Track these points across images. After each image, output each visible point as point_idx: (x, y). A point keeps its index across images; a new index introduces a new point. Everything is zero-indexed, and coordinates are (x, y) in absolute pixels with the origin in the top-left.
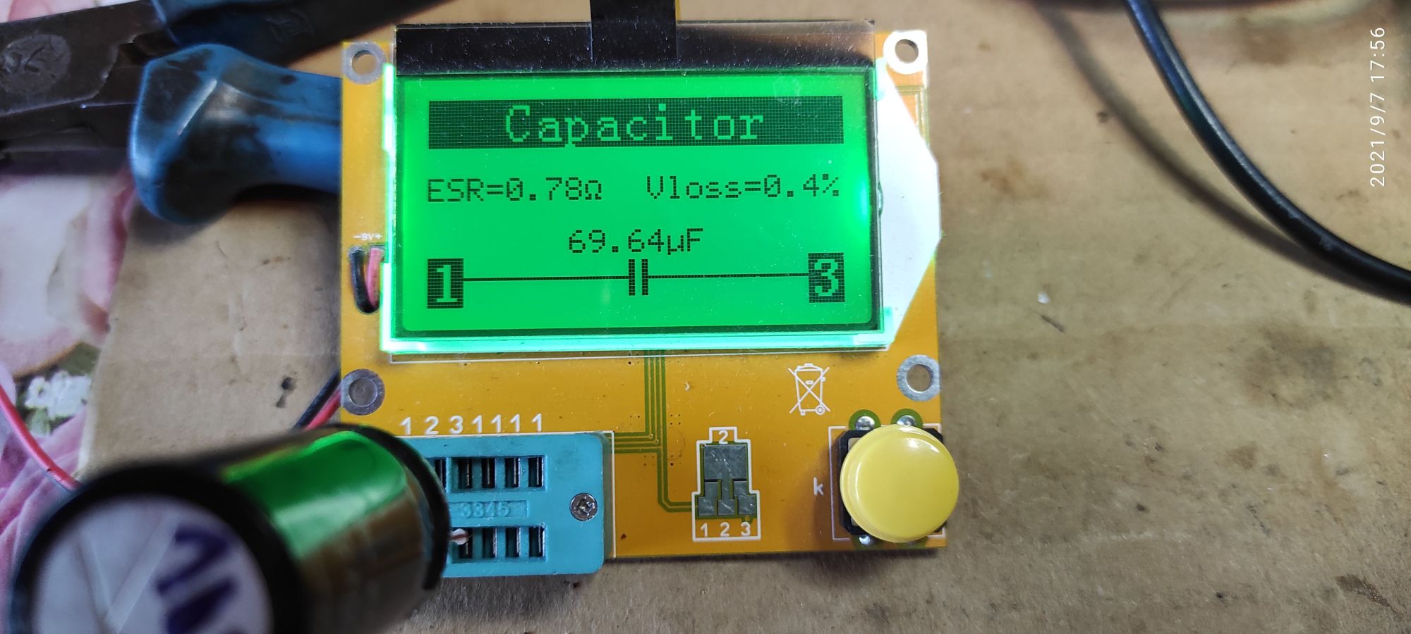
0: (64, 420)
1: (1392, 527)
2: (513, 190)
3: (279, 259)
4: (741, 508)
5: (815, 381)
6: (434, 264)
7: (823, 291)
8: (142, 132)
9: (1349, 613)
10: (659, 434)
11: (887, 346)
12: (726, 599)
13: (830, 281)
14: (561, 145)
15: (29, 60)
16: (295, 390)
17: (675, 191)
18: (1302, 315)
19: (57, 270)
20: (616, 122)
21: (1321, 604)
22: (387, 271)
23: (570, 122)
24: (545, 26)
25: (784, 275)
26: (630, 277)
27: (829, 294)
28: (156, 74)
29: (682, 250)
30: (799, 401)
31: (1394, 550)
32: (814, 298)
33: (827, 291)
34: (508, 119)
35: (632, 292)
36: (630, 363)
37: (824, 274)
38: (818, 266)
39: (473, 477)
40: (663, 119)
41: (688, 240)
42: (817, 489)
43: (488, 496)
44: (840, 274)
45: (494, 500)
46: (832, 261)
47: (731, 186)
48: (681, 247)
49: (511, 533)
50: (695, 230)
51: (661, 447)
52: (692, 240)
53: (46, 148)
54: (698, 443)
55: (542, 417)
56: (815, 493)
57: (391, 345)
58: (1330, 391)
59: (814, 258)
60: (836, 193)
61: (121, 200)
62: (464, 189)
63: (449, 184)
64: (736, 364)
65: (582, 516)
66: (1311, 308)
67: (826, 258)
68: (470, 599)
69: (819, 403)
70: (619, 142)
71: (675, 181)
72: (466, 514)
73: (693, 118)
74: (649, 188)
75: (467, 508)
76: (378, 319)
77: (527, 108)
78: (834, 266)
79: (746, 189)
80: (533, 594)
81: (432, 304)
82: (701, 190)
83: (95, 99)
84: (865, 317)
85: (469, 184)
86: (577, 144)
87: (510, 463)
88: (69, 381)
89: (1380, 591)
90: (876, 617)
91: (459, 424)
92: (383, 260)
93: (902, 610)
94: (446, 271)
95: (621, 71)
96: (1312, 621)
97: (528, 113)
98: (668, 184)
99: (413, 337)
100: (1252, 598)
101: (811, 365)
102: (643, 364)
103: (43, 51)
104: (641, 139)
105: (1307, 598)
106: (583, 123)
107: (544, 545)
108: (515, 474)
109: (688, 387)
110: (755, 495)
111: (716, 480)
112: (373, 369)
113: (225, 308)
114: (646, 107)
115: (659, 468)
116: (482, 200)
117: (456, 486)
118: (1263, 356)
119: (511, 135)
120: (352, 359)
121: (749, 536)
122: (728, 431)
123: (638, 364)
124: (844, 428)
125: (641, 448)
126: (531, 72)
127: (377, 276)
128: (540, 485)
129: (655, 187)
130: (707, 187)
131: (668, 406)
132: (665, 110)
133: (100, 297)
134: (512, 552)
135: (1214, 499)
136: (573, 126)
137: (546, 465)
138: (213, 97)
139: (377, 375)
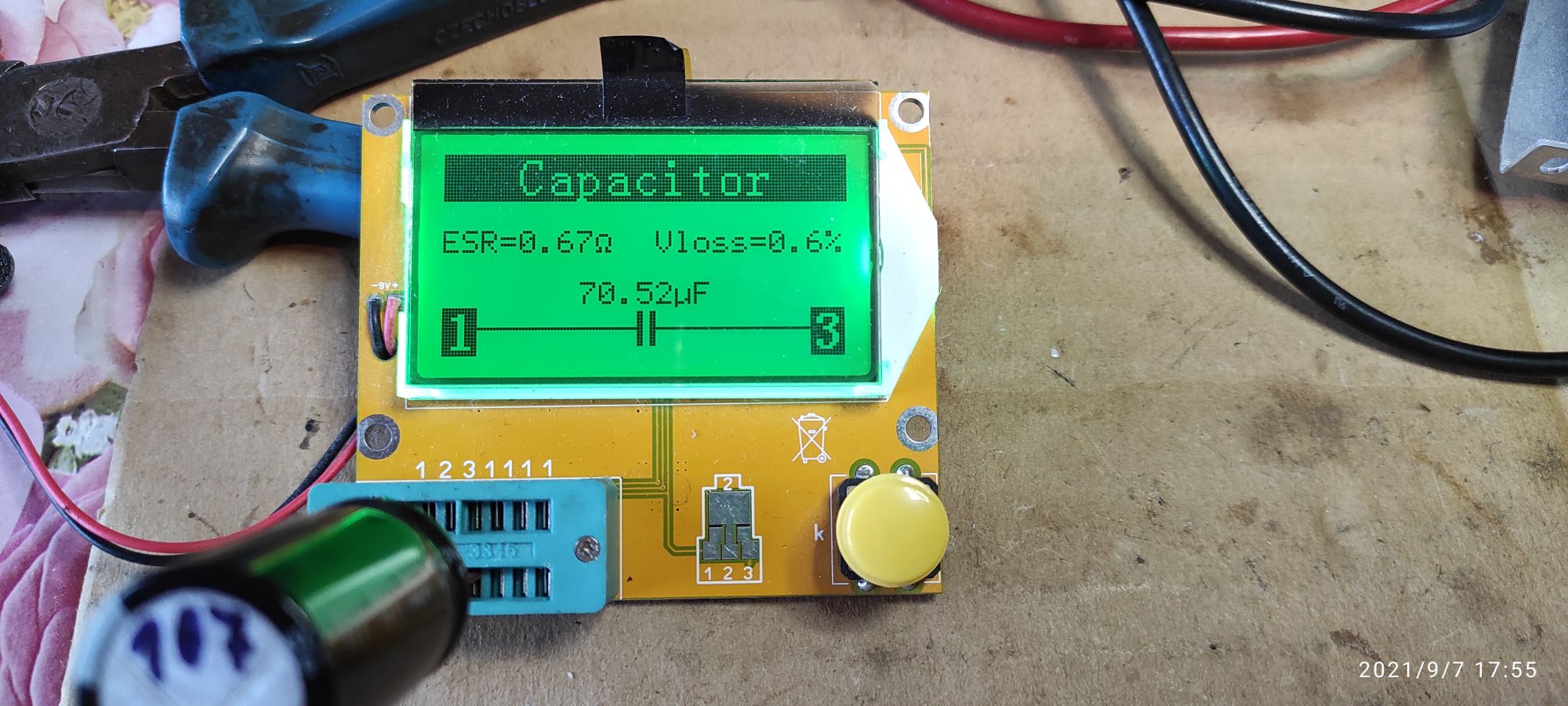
0: (92, 458)
1: (1389, 583)
2: (526, 242)
3: (306, 303)
4: (744, 552)
5: (817, 430)
6: (448, 314)
7: (825, 344)
8: (172, 178)
9: (1341, 667)
10: (665, 480)
11: (888, 398)
12: (733, 642)
13: (831, 334)
14: (574, 199)
15: (61, 103)
16: (319, 432)
17: (683, 245)
18: (1312, 374)
19: (84, 309)
20: (626, 178)
21: (1314, 657)
22: (403, 319)
23: (582, 177)
24: (558, 83)
25: (787, 328)
26: (638, 329)
27: (830, 346)
28: (186, 121)
29: (689, 303)
30: (802, 449)
31: (1389, 607)
32: (815, 350)
33: (828, 344)
34: (522, 173)
35: (640, 342)
36: (638, 411)
37: (825, 328)
38: (820, 320)
39: (482, 519)
40: (672, 176)
41: (696, 292)
42: (818, 534)
43: (498, 537)
44: (840, 327)
45: (502, 541)
46: (833, 315)
47: (737, 242)
48: (688, 300)
49: (518, 573)
50: (702, 283)
51: (668, 493)
52: (699, 293)
53: (77, 191)
54: (704, 489)
55: (552, 462)
56: (816, 539)
57: (407, 391)
58: (1335, 450)
59: (815, 312)
60: (838, 249)
61: (151, 239)
62: (479, 242)
63: (464, 236)
64: (742, 412)
65: (585, 558)
66: (1321, 368)
67: (828, 312)
68: (484, 637)
69: (821, 452)
70: (629, 197)
71: (683, 235)
72: (474, 554)
73: (701, 175)
74: (657, 242)
75: (475, 550)
76: (395, 364)
77: (540, 163)
78: (836, 320)
79: (752, 245)
80: (546, 634)
81: (446, 352)
82: (708, 245)
83: (127, 143)
84: (865, 370)
85: (483, 236)
86: (589, 199)
87: (518, 506)
88: (96, 420)
89: (1373, 646)
90: (877, 661)
91: (472, 469)
92: (400, 309)
93: (903, 654)
94: (460, 320)
95: (631, 127)
96: (1304, 674)
97: (541, 168)
98: (676, 238)
99: (427, 384)
100: (1245, 651)
101: (814, 415)
102: (651, 412)
103: (75, 94)
104: (651, 194)
105: (1300, 652)
106: (594, 178)
107: (549, 587)
108: (523, 517)
109: (695, 435)
110: (758, 540)
111: (720, 526)
112: (388, 414)
113: (252, 350)
114: (655, 163)
115: (665, 513)
116: (496, 252)
117: (466, 528)
118: (1270, 414)
119: (525, 189)
120: (369, 406)
121: (751, 580)
122: (733, 478)
123: (647, 412)
124: (845, 476)
125: (647, 494)
126: (544, 128)
127: (394, 324)
128: (547, 528)
129: (664, 242)
130: (714, 242)
131: (674, 453)
132: (674, 166)
133: (128, 337)
134: (518, 592)
135: (1212, 552)
136: (585, 181)
137: (552, 508)
138: (243, 144)
139: (392, 420)
